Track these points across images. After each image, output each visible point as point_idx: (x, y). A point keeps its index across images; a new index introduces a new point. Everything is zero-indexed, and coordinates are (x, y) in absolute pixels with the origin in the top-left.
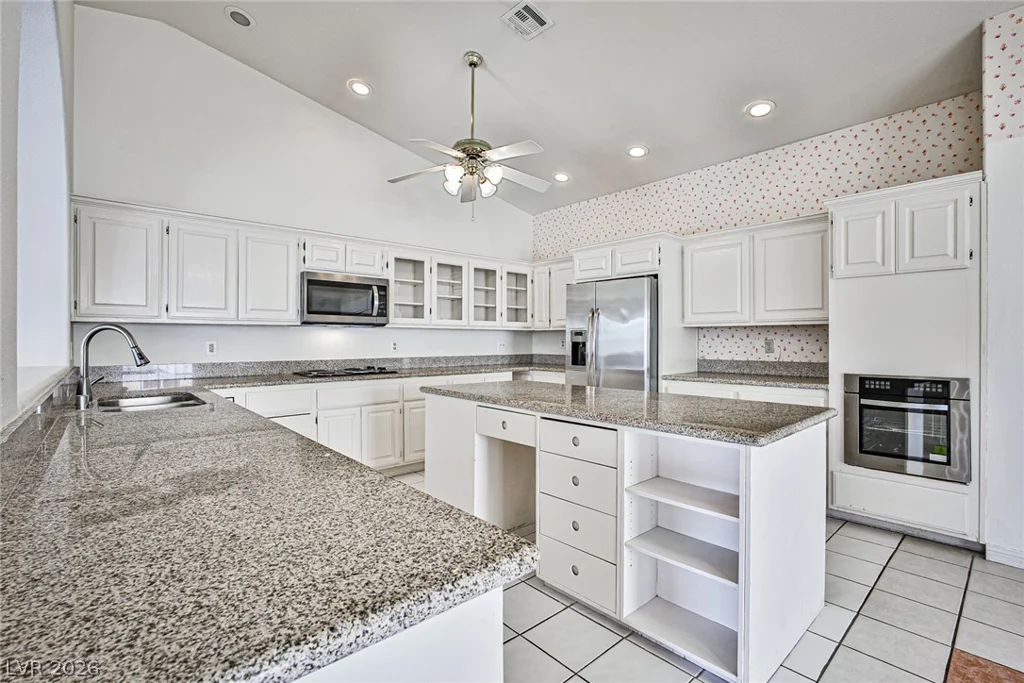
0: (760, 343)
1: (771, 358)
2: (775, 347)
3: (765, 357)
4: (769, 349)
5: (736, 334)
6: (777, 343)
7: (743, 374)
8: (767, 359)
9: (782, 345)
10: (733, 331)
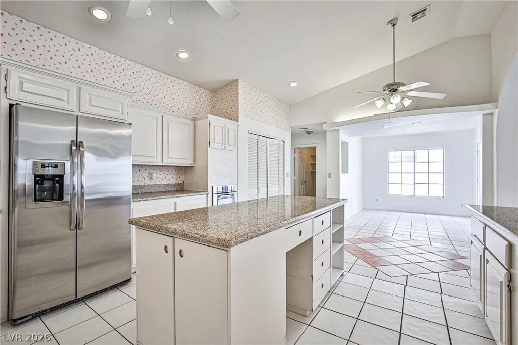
0: (146, 174)
1: (152, 183)
2: (154, 177)
3: (148, 182)
4: (151, 178)
5: (141, 169)
6: (155, 174)
7: (138, 194)
8: (150, 184)
9: (157, 175)
10: (140, 168)
